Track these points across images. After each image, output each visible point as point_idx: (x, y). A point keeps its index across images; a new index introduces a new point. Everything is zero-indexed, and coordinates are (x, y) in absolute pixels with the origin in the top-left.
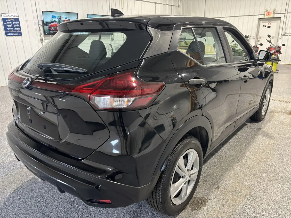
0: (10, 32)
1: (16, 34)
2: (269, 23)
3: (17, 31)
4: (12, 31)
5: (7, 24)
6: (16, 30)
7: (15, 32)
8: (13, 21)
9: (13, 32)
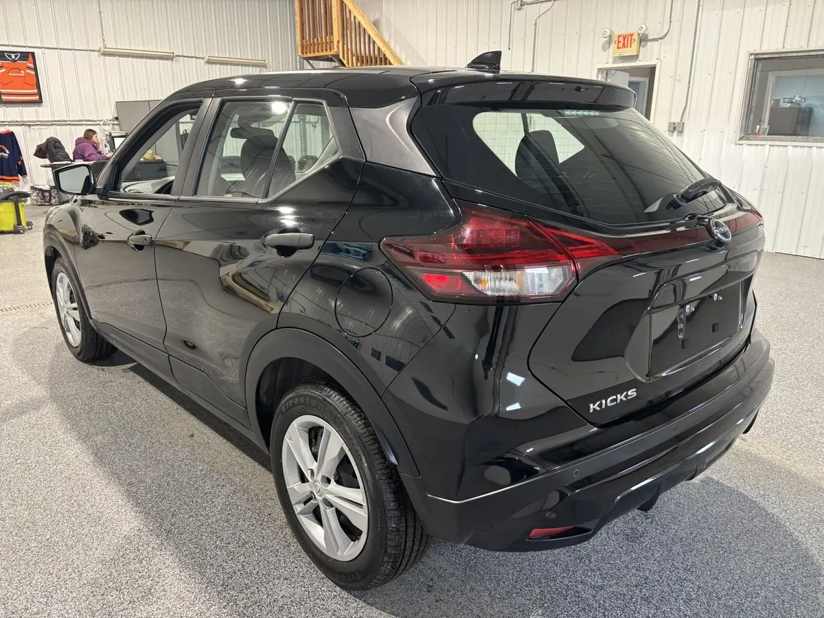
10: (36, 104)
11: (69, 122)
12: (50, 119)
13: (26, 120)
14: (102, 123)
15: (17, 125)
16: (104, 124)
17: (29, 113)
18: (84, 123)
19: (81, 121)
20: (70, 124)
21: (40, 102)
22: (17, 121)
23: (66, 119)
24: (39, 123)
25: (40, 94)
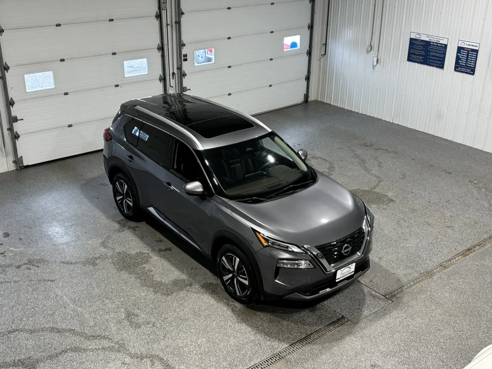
0: (460, 67)
1: (467, 71)
3: (470, 68)
4: (463, 65)
5: (461, 55)
6: (469, 65)
7: (467, 67)
8: (470, 52)
9: (464, 68)
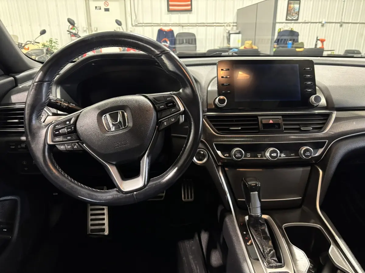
2: (106, 3)
10: (188, 12)
11: (206, 24)
12: (195, 22)
13: (181, 22)
14: (226, 25)
15: (177, 26)
16: (227, 26)
17: (183, 18)
18: (215, 24)
19: (213, 23)
20: (206, 26)
21: (190, 11)
22: (176, 24)
23: (205, 22)
24: (188, 25)
25: (191, 5)
